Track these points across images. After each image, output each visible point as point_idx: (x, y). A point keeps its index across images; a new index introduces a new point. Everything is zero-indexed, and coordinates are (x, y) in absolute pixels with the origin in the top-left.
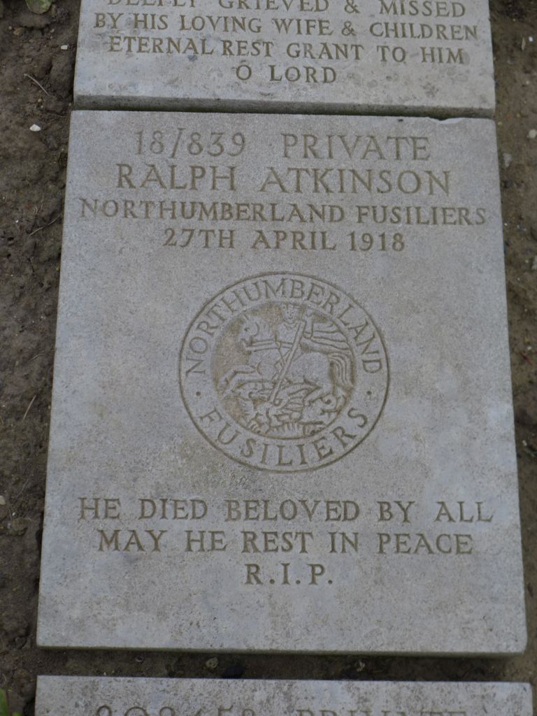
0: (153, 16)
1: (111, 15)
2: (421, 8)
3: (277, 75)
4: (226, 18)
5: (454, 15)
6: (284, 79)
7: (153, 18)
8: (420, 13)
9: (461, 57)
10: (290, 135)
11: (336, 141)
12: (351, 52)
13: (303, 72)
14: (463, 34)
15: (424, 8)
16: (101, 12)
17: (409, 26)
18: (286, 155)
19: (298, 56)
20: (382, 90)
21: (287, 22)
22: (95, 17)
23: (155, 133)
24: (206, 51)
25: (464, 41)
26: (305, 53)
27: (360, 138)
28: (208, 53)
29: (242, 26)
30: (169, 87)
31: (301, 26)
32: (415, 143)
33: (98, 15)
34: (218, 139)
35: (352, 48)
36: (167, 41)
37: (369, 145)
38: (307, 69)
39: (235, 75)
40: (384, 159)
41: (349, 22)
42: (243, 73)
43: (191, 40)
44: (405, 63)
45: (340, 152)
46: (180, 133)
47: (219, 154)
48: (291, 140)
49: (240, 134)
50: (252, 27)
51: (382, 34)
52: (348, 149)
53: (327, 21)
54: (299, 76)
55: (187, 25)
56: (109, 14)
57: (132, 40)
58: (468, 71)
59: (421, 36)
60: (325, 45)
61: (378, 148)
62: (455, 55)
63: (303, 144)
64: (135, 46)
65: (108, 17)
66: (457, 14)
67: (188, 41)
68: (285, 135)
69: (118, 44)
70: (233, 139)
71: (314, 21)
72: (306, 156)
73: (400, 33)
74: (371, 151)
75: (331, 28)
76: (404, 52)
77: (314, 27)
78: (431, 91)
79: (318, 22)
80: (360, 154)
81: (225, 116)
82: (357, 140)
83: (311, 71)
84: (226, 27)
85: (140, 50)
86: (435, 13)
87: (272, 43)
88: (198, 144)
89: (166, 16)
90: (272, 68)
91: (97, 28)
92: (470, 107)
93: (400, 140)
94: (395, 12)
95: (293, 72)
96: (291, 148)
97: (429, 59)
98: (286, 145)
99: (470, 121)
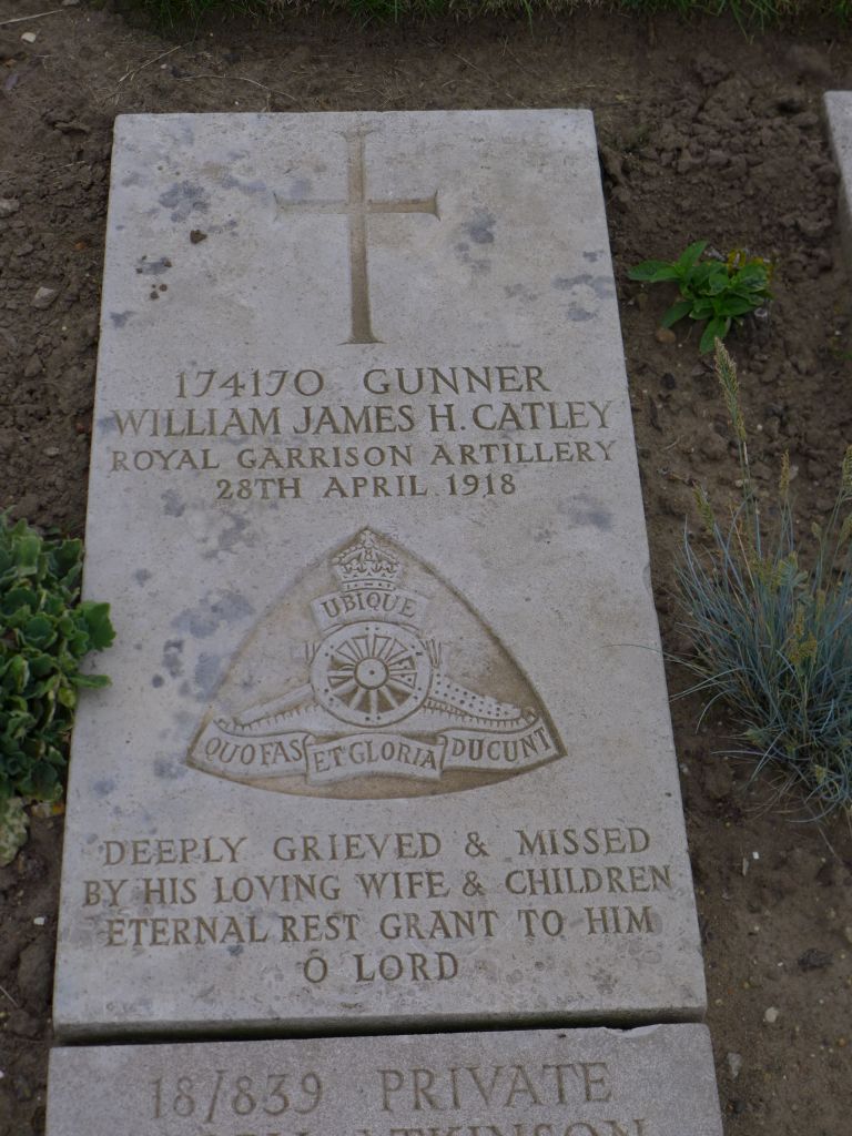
0: (173, 881)
1: (109, 883)
2: (583, 842)
3: (366, 971)
4: (285, 878)
5: (634, 850)
6: (378, 977)
7: (174, 885)
8: (581, 851)
9: (647, 921)
10: (391, 1072)
11: (464, 1077)
12: (479, 925)
13: (407, 962)
14: (648, 882)
15: (587, 841)
16: (93, 879)
17: (565, 872)
18: (386, 1107)
19: (398, 935)
20: (529, 987)
21: (379, 878)
22: (83, 887)
23: (180, 1081)
24: (257, 937)
25: (650, 893)
26: (409, 930)
27: (501, 1070)
28: (259, 940)
29: (310, 891)
30: (200, 1003)
31: (401, 884)
32: (586, 1073)
33: (88, 884)
34: (280, 1085)
35: (479, 917)
36: (196, 922)
37: (515, 1082)
38: (413, 956)
39: (303, 975)
40: (540, 1104)
41: (474, 873)
42: (315, 969)
43: (233, 919)
44: (562, 937)
45: (470, 1098)
46: (220, 1078)
47: (282, 1111)
48: (393, 1081)
49: (313, 1075)
50: (325, 891)
51: (524, 891)
52: (482, 1091)
53: (440, 874)
54: (401, 969)
55: (227, 894)
56: (105, 881)
57: (142, 925)
58: (660, 945)
59: (585, 890)
60: (438, 914)
61: (529, 1084)
62: (639, 918)
63: (412, 1087)
64: (146, 935)
65: (104, 887)
66: (637, 848)
67: (228, 921)
68: (384, 1072)
69: (120, 932)
70: (303, 1083)
71: (420, 874)
72: (417, 1106)
73: (552, 887)
74: (519, 1091)
75: (447, 885)
76: (560, 919)
77: (420, 884)
78: (606, 984)
79: (426, 876)
80: (502, 1099)
81: (289, 1044)
82: (497, 1073)
83: (419, 961)
84: (286, 892)
85: (154, 941)
86: (603, 849)
87: (356, 916)
88: (248, 1095)
89: (193, 880)
90: (359, 958)
91: (88, 908)
92: (668, 1006)
93: (562, 1069)
94: (543, 852)
95: (391, 965)
96: (393, 1093)
97: (599, 928)
98: (386, 1089)
99: (669, 1030)
